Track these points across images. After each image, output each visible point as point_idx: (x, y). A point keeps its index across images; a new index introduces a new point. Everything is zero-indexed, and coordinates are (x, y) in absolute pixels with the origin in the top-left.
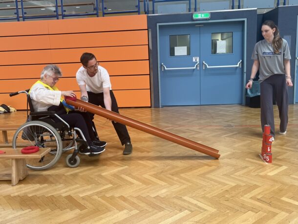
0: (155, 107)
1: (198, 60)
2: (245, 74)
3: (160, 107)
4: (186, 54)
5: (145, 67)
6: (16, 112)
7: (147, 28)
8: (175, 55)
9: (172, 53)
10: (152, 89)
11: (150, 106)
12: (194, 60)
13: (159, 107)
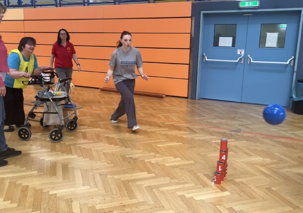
0: (191, 99)
1: (243, 53)
2: (295, 73)
3: (197, 99)
4: (231, 46)
5: (185, 56)
6: (74, 87)
7: (190, 16)
8: (219, 45)
9: (216, 43)
10: (191, 80)
11: (186, 96)
12: (239, 53)
13: (195, 99)
